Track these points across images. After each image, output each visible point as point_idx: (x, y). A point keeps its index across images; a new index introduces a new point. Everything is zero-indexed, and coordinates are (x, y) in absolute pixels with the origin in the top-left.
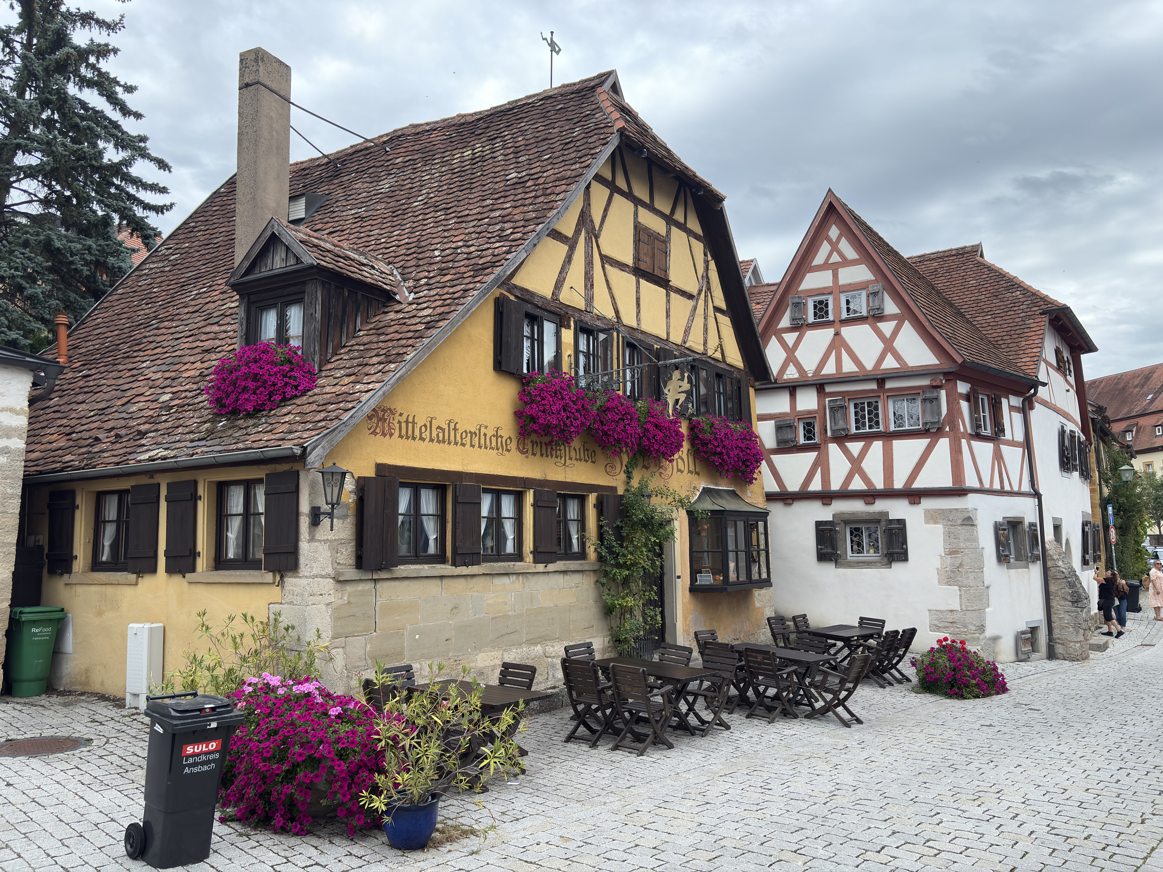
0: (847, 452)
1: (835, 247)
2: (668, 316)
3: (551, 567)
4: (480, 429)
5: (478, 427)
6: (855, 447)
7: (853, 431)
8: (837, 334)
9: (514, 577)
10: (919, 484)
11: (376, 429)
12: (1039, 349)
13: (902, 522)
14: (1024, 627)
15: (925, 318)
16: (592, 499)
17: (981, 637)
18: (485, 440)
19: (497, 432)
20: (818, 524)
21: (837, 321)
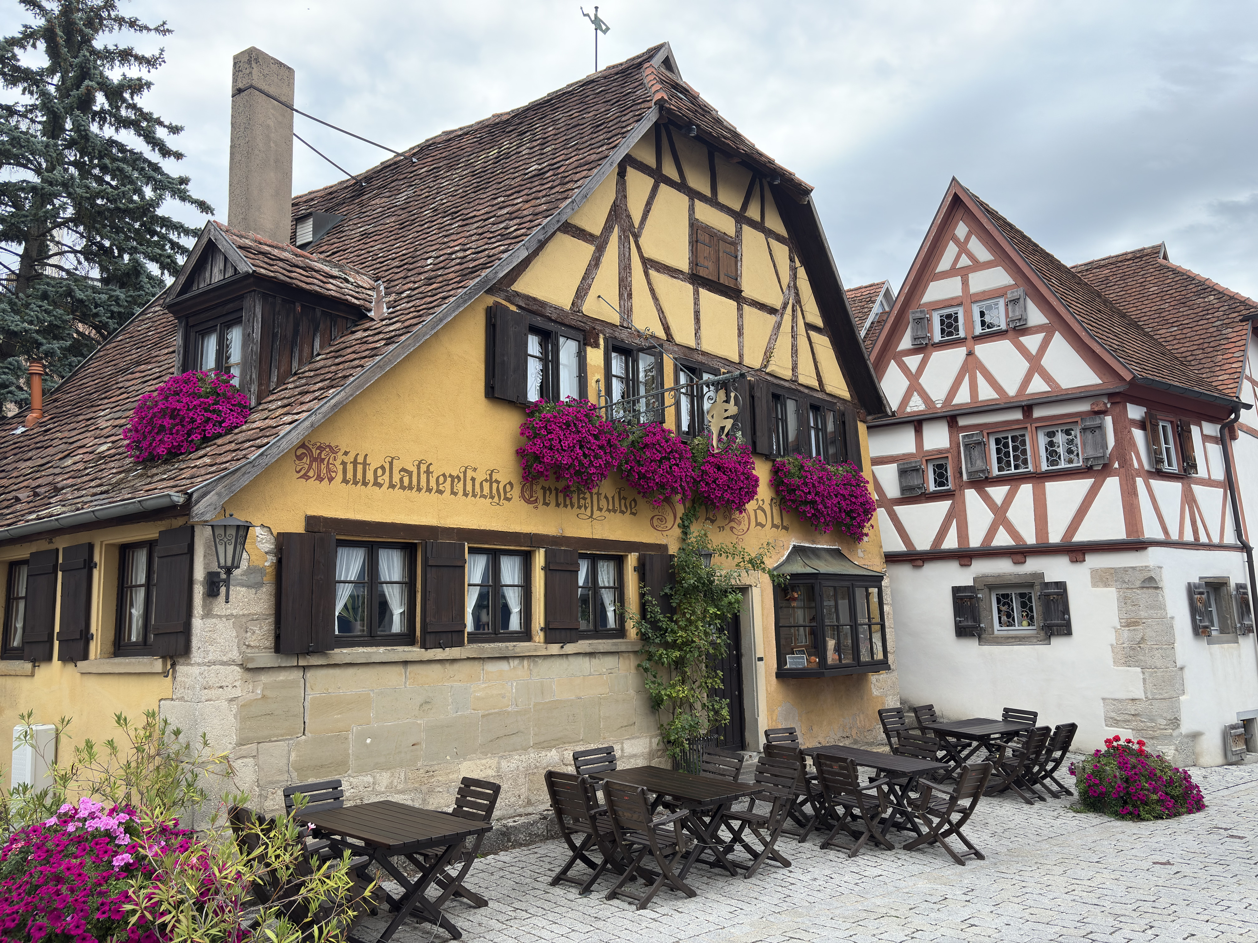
0: (987, 499)
1: (963, 248)
2: (740, 334)
3: (570, 648)
4: (465, 473)
5: (463, 469)
6: (998, 493)
7: (995, 472)
8: (970, 354)
9: (516, 662)
10: (1081, 536)
11: (308, 471)
12: (1240, 364)
13: (1061, 586)
14: (1234, 720)
15: (1080, 327)
16: (632, 560)
17: (1175, 733)
18: (474, 485)
19: (491, 475)
20: (956, 590)
21: (969, 337)
